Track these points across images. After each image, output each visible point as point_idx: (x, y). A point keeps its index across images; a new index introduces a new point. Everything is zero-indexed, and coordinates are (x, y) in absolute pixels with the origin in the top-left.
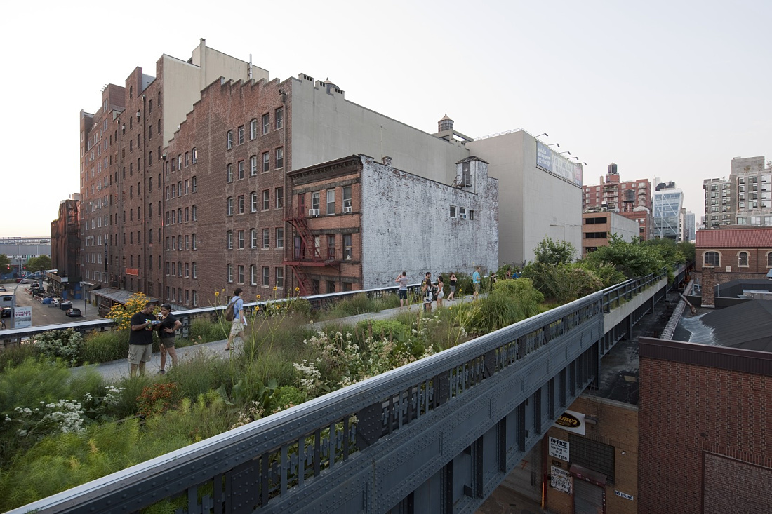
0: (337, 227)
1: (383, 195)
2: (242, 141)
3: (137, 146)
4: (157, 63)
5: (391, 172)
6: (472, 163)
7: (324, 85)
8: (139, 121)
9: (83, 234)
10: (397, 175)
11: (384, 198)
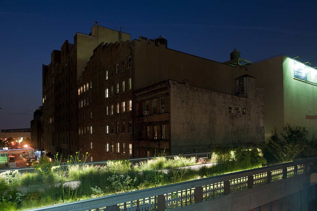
0: (158, 121)
1: (183, 102)
2: (112, 76)
3: (66, 81)
4: (74, 37)
5: (188, 88)
6: (245, 78)
7: (153, 42)
8: (67, 68)
9: (44, 127)
10: (192, 90)
11: (184, 103)
